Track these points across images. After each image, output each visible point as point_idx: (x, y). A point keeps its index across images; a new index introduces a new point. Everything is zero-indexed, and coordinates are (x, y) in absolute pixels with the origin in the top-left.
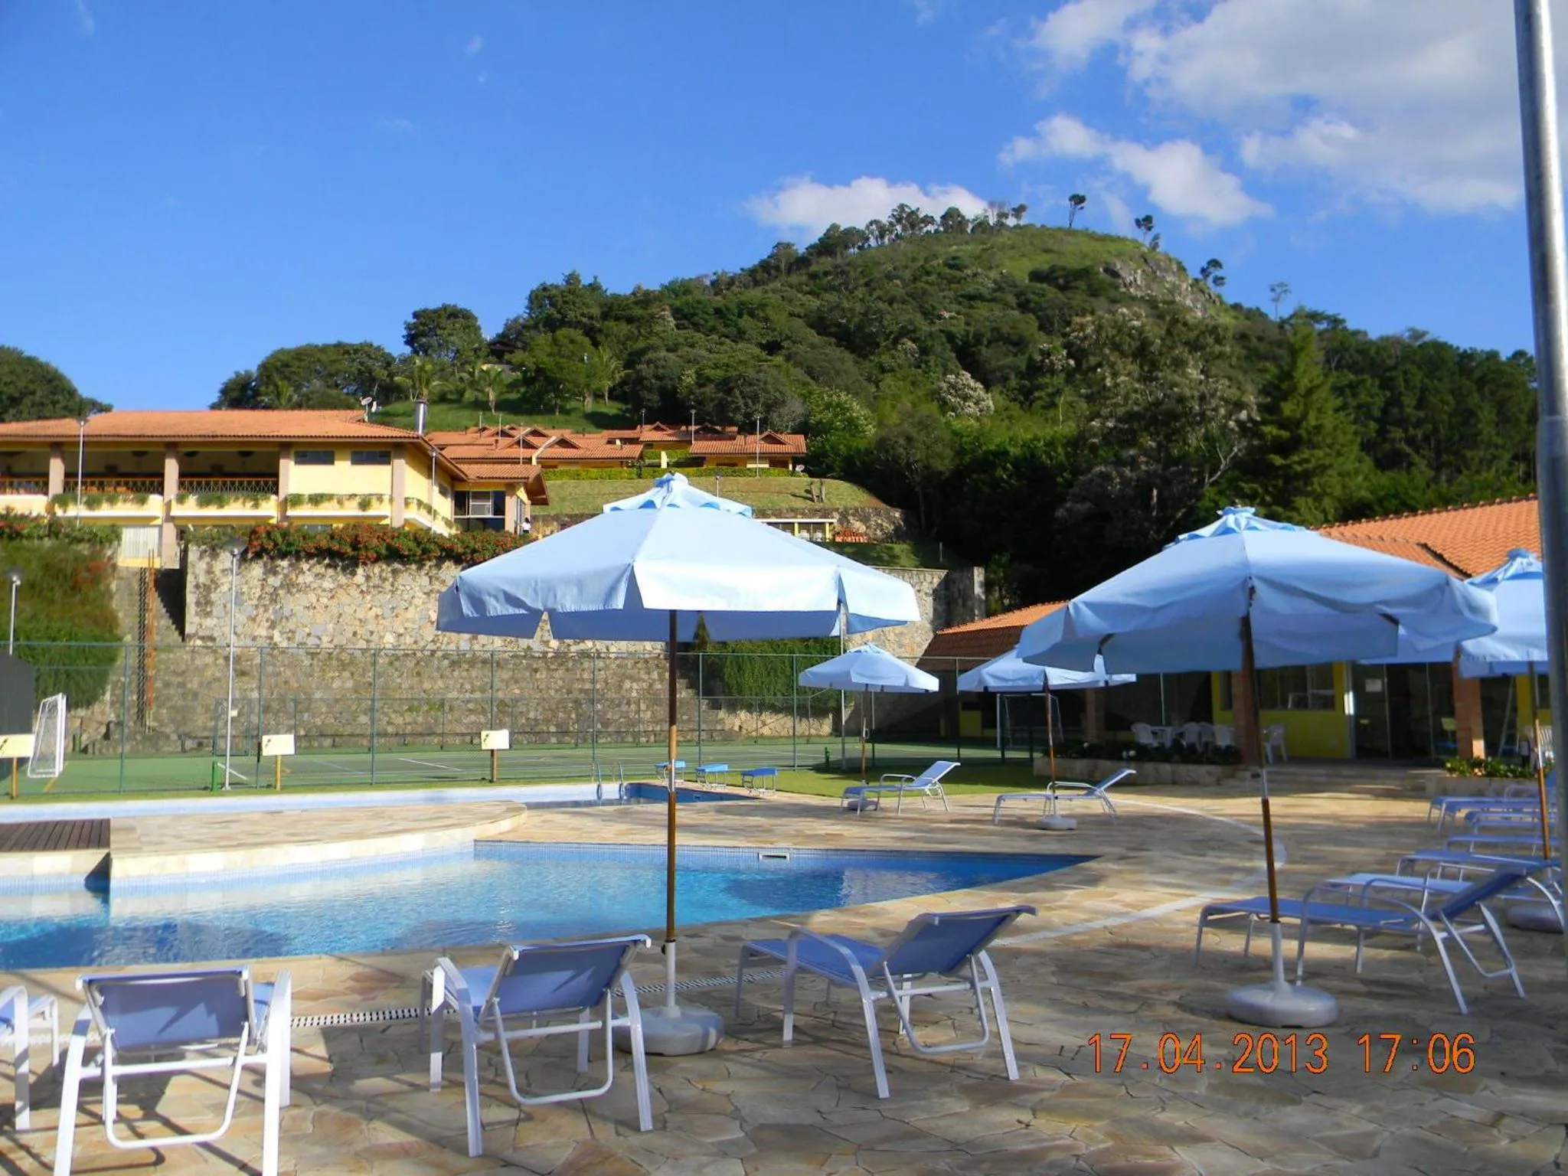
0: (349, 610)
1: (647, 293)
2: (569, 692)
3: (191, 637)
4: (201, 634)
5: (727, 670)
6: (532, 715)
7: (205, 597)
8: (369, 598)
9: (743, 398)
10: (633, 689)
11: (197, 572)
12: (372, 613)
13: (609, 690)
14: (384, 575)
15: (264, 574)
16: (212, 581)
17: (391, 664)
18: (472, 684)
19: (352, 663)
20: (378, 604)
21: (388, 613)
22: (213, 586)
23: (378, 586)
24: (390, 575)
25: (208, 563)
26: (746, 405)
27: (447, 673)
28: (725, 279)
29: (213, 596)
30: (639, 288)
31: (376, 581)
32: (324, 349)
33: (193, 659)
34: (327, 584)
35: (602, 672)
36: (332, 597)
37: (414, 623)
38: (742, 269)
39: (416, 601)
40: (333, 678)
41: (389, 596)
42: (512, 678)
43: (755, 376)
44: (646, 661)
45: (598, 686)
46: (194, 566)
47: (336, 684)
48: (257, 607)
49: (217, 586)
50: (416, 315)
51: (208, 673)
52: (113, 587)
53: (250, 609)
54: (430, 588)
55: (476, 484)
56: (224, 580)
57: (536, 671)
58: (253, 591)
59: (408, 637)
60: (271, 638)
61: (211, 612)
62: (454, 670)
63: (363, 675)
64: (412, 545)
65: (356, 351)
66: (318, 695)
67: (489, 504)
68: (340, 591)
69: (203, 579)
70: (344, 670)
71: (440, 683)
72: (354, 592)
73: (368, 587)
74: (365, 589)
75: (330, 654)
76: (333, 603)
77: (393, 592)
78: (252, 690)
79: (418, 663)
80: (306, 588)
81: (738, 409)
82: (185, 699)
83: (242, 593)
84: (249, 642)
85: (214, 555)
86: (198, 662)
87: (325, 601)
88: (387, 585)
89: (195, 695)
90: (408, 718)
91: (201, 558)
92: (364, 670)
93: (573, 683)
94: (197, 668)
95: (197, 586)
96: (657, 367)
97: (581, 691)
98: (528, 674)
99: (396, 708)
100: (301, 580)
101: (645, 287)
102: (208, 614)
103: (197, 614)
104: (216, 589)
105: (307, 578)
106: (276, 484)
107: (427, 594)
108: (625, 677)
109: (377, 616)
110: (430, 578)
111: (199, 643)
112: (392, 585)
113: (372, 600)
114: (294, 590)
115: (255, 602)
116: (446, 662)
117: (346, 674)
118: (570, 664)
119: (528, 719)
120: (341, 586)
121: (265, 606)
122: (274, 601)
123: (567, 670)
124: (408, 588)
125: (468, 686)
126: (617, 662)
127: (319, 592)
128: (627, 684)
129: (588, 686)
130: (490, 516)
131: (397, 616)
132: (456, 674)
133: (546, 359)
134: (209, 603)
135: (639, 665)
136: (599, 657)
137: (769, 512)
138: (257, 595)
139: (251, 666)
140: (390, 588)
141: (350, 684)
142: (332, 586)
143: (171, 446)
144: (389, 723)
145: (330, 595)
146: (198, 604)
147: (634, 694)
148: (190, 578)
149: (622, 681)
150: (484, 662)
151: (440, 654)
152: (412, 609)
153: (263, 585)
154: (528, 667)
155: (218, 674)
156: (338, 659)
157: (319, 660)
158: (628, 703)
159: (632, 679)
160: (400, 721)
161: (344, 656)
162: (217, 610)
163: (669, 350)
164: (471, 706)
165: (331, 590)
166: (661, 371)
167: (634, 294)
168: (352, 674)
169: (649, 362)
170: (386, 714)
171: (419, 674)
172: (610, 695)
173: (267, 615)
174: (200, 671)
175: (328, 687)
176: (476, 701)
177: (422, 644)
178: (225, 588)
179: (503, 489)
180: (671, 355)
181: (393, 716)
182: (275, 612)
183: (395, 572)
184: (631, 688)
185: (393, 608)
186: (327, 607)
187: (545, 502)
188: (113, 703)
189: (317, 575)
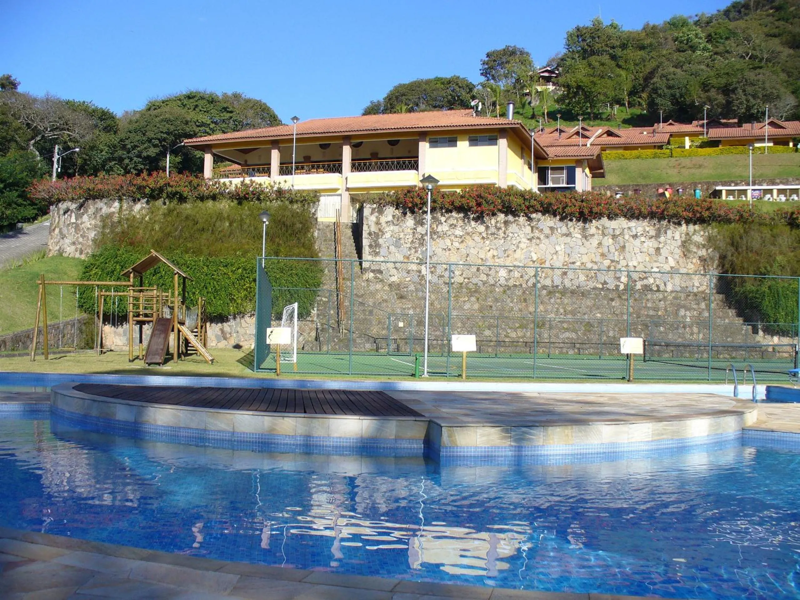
0: (473, 251)
1: (654, 27)
2: (638, 317)
3: (366, 270)
4: (373, 268)
5: (766, 303)
6: (611, 334)
7: (375, 241)
8: (487, 242)
9: (745, 95)
10: (687, 316)
11: (370, 223)
12: (490, 254)
13: (669, 316)
14: (498, 225)
15: (415, 225)
16: (380, 230)
17: (505, 292)
18: (564, 308)
19: (476, 291)
20: (494, 247)
21: (501, 254)
22: (380, 233)
23: (494, 234)
24: (503, 225)
25: (377, 217)
26: (748, 101)
27: (546, 299)
28: (705, 19)
29: (381, 241)
30: (648, 24)
31: (493, 230)
32: (428, 82)
33: (368, 286)
34: (458, 232)
35: (662, 302)
36: (462, 242)
37: (520, 262)
38: (718, 11)
39: (522, 245)
40: (465, 302)
41: (503, 241)
42: (594, 305)
43: (756, 78)
44: (695, 295)
45: (660, 313)
46: (367, 219)
47: (467, 306)
48: (410, 248)
49: (383, 234)
50: (488, 55)
51: (378, 296)
52: (316, 234)
53: (405, 250)
54: (532, 235)
55: (554, 161)
56: (387, 229)
57: (612, 300)
58: (407, 237)
59: (516, 272)
60: (420, 272)
61: (379, 252)
62: (551, 298)
63: (485, 300)
64: (520, 201)
65: (449, 82)
66: (455, 313)
67: (564, 175)
68: (468, 237)
69: (373, 229)
70: (471, 296)
71: (541, 308)
72: (477, 238)
73: (487, 234)
74: (485, 236)
75: (462, 284)
76: (462, 246)
77: (505, 238)
78: (409, 309)
79: (524, 292)
80: (443, 236)
81: (741, 103)
82: (365, 314)
83: (400, 239)
84: (405, 274)
85: (381, 212)
86: (371, 288)
87: (456, 244)
88: (501, 233)
89: (371, 312)
90: (520, 334)
91: (372, 213)
92: (486, 296)
93: (640, 309)
94: (371, 293)
95: (370, 234)
96: (668, 80)
97: (647, 316)
98: (606, 302)
99: (511, 326)
100: (440, 229)
101: (651, 24)
102: (377, 254)
103: (370, 254)
104: (382, 236)
105: (443, 228)
106: (417, 163)
107: (530, 240)
108: (680, 306)
109: (494, 256)
110: (532, 227)
111: (371, 275)
112: (505, 233)
113: (490, 244)
114: (435, 237)
115: (409, 245)
116: (544, 292)
117: (473, 299)
118: (637, 296)
119: (608, 337)
120: (468, 234)
121: (415, 248)
122: (422, 244)
123: (636, 300)
124: (516, 235)
125: (562, 311)
126: (673, 295)
127: (453, 238)
128: (682, 312)
129: (651, 313)
130: (565, 185)
131: (508, 256)
132: (552, 300)
133: (584, 79)
134: (378, 245)
135: (690, 298)
136: (658, 290)
137: (778, 181)
138: (410, 240)
139: (407, 292)
140: (503, 235)
141: (476, 306)
142: (461, 234)
143: (347, 139)
144: (506, 336)
145: (460, 240)
146: (370, 246)
147: (688, 320)
148: (365, 227)
149: (678, 310)
150: (573, 292)
151: (539, 285)
152: (518, 251)
153: (414, 233)
154: (605, 296)
155: (385, 297)
156: (467, 288)
157: (453, 288)
158: (684, 327)
159: (687, 309)
160: (513, 335)
161: (471, 286)
162: (383, 251)
163: (676, 67)
164: (565, 325)
165: (461, 237)
166: (671, 82)
167: (644, 29)
168: (478, 299)
169: (662, 76)
170: (504, 329)
171: (525, 300)
172: (670, 319)
173: (417, 255)
174: (373, 294)
175: (461, 308)
176: (568, 322)
177: (526, 277)
178: (388, 235)
179: (573, 165)
180: (678, 71)
181: (509, 331)
182: (423, 252)
183: (506, 223)
184: (685, 315)
185: (505, 250)
186: (458, 249)
187: (602, 176)
188: (318, 315)
189: (451, 225)
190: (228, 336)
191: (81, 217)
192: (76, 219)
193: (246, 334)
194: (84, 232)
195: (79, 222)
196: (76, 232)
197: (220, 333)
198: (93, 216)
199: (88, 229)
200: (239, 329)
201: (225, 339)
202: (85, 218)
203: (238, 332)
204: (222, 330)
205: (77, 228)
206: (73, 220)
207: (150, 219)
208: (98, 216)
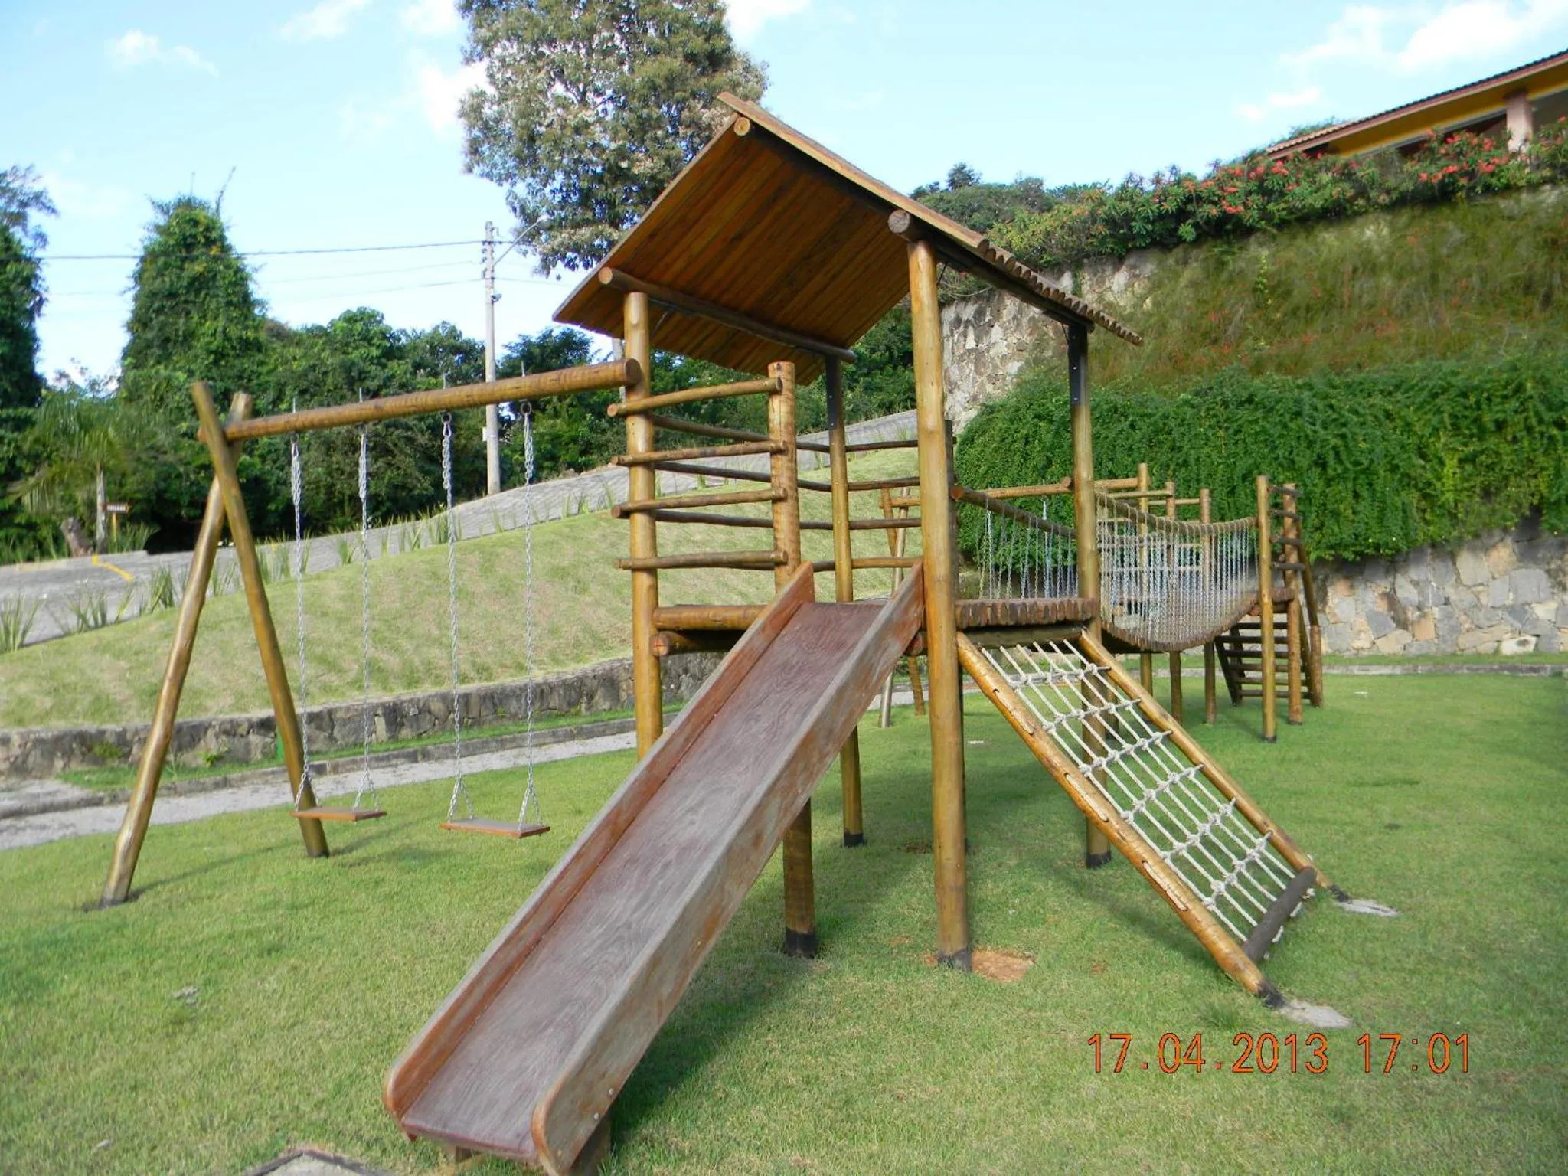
190: (1413, 615)
191: (988, 333)
192: (978, 340)
193: (1477, 606)
194: (995, 367)
195: (983, 346)
196: (977, 370)
197: (1382, 607)
198: (1013, 326)
199: (1004, 357)
200: (1450, 591)
201: (1403, 624)
202: (996, 333)
203: (1447, 601)
204: (1391, 598)
205: (978, 356)
206: (971, 343)
207: (1156, 304)
208: (1025, 320)
